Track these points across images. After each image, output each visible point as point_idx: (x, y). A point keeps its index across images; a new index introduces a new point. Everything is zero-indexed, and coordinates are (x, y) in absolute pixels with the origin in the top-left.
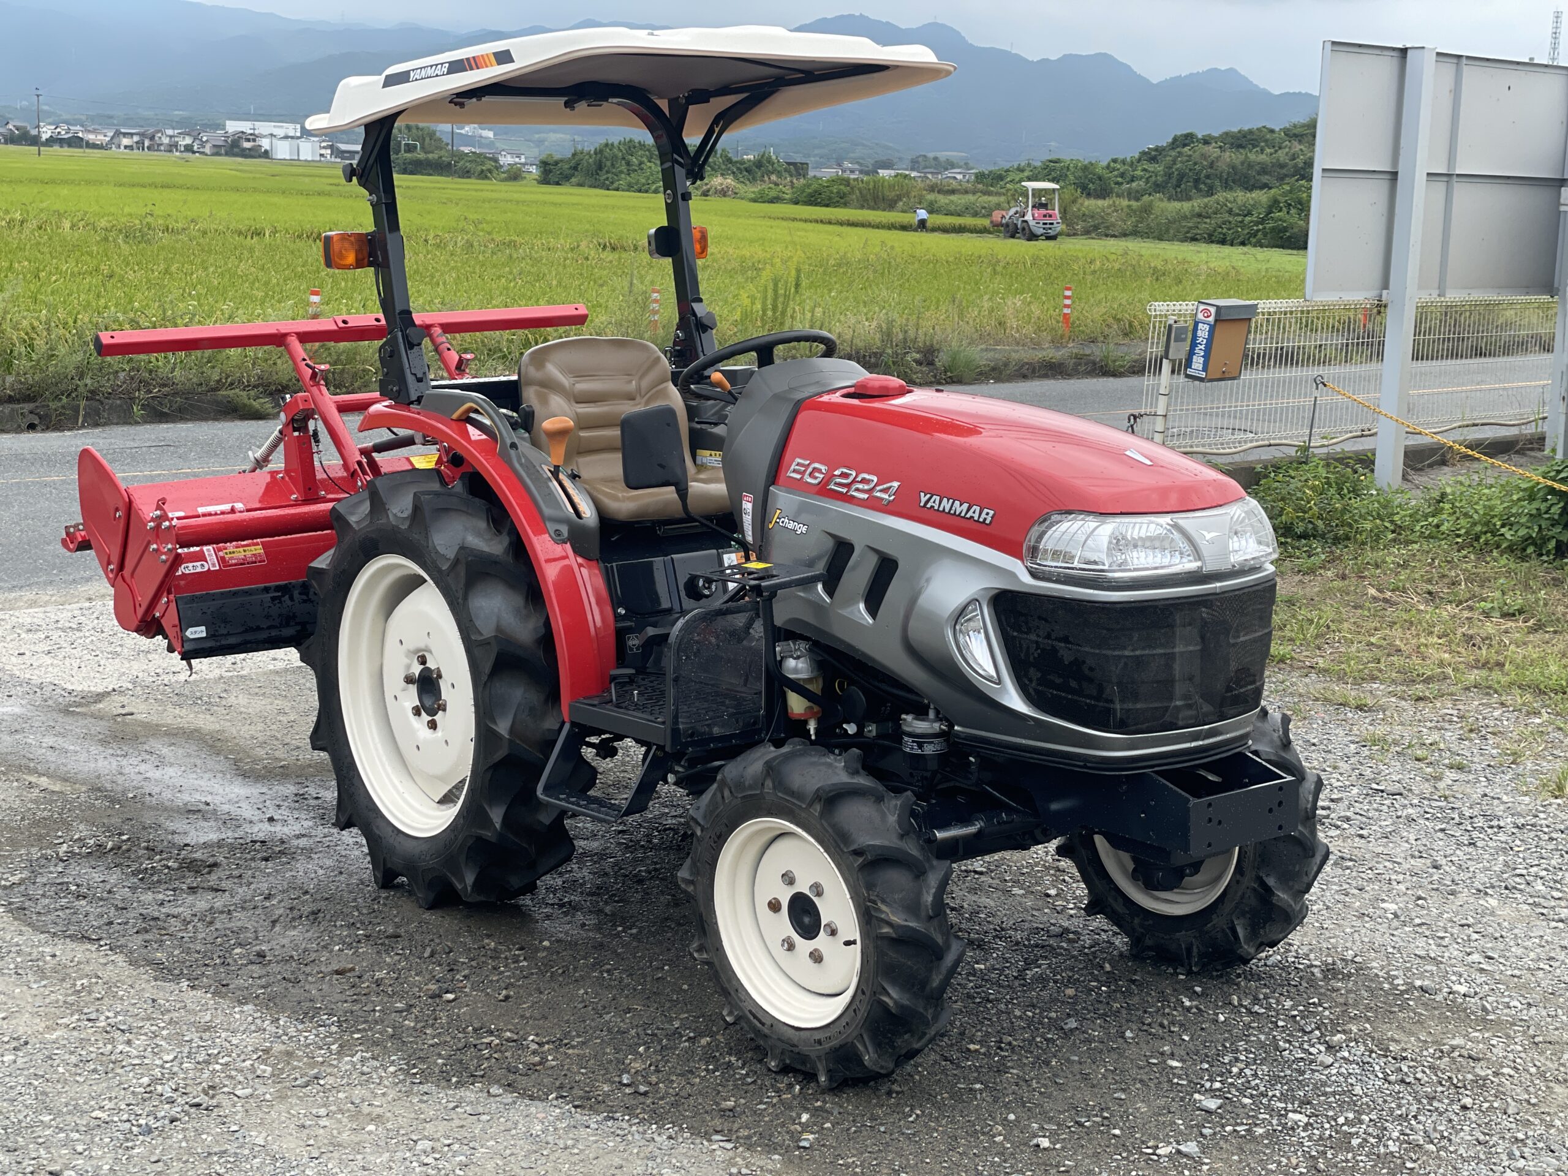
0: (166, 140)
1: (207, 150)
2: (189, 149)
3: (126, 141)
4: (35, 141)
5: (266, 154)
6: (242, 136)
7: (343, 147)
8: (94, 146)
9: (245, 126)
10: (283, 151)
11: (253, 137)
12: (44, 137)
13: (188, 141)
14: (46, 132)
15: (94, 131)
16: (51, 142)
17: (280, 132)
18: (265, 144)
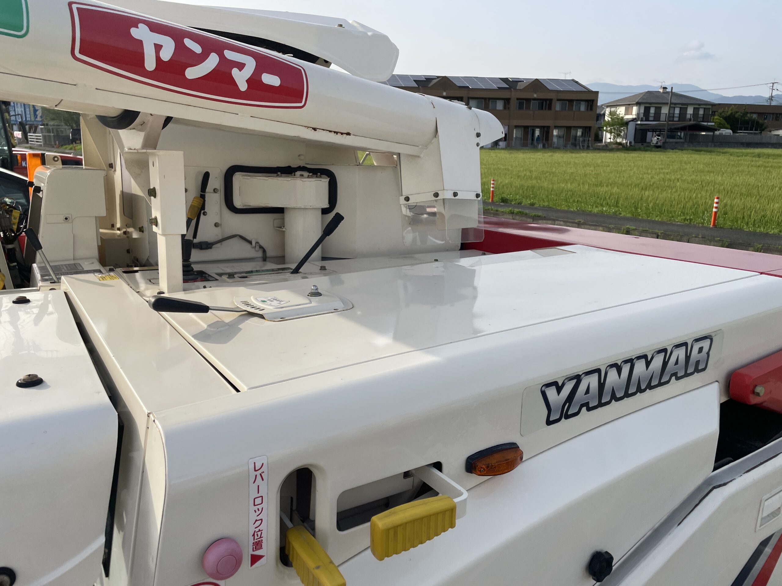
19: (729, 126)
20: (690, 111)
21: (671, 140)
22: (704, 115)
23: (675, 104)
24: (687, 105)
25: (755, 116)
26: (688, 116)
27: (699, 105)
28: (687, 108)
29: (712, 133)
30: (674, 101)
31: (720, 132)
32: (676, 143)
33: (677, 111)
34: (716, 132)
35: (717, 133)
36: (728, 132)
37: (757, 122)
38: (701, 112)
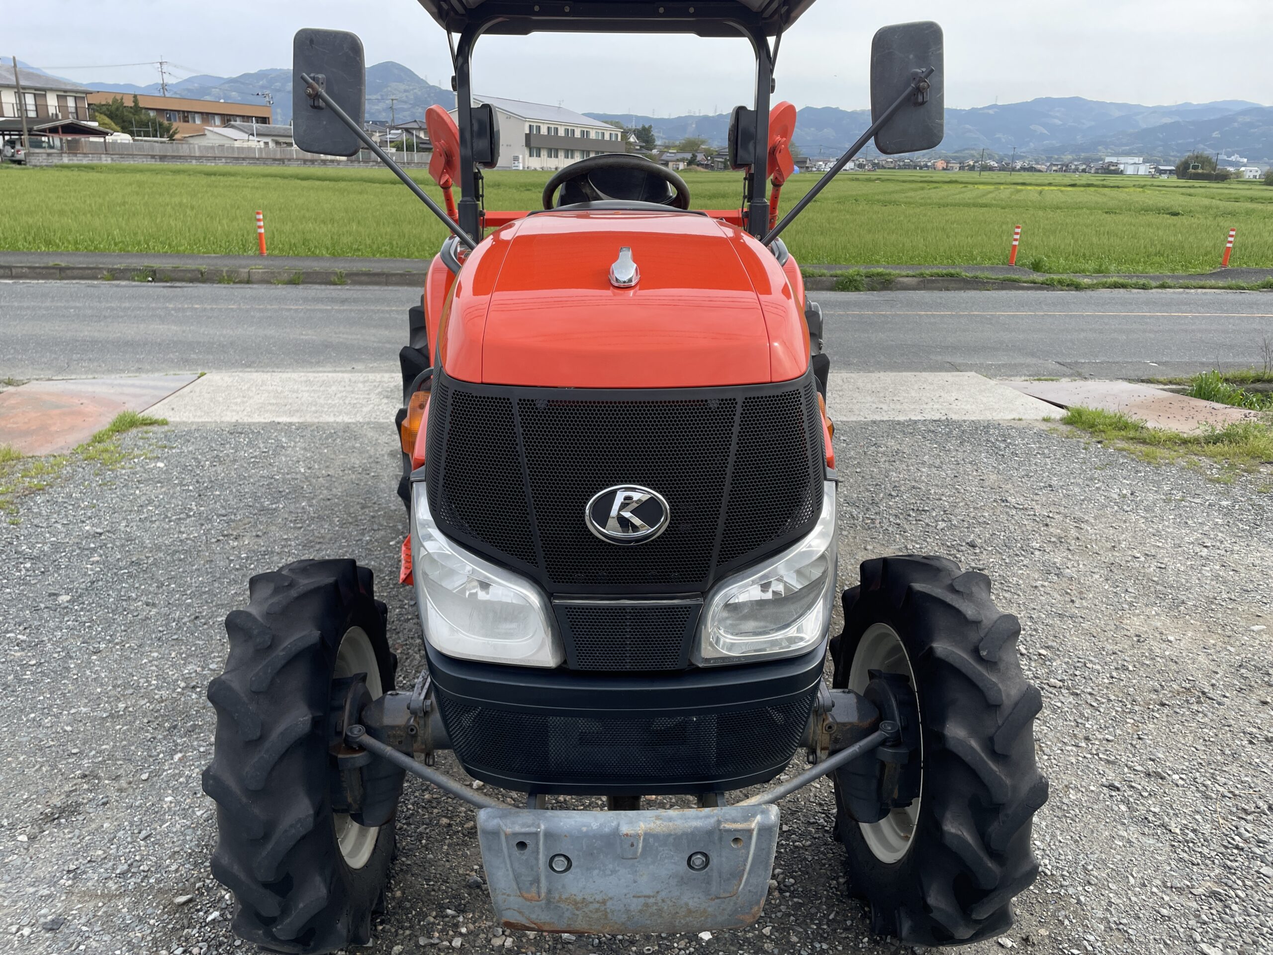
0: (1073, 167)
1: (1093, 171)
2: (1084, 171)
3: (1054, 168)
4: (1014, 169)
5: (1122, 172)
6: (1111, 164)
7: (1161, 168)
8: (1040, 171)
9: (1114, 160)
10: (1130, 170)
11: (1117, 164)
12: (1018, 167)
13: (1084, 167)
14: (1019, 165)
15: (1043, 164)
16: (1023, 169)
17: (1132, 162)
18: (1122, 167)
19: (119, 129)
20: (52, 101)
21: (37, 150)
22: (76, 108)
23: (24, 88)
24: (45, 90)
25: (152, 114)
26: (52, 111)
27: (65, 91)
28: (45, 95)
29: (102, 140)
30: (23, 83)
31: (112, 137)
32: (49, 155)
33: (30, 100)
34: (107, 137)
35: (109, 139)
36: (123, 138)
37: (161, 125)
38: (71, 103)
